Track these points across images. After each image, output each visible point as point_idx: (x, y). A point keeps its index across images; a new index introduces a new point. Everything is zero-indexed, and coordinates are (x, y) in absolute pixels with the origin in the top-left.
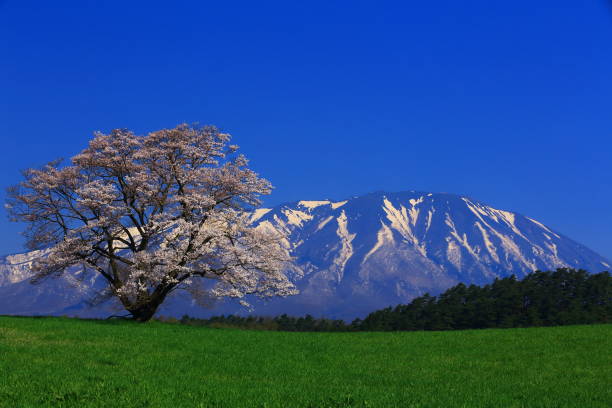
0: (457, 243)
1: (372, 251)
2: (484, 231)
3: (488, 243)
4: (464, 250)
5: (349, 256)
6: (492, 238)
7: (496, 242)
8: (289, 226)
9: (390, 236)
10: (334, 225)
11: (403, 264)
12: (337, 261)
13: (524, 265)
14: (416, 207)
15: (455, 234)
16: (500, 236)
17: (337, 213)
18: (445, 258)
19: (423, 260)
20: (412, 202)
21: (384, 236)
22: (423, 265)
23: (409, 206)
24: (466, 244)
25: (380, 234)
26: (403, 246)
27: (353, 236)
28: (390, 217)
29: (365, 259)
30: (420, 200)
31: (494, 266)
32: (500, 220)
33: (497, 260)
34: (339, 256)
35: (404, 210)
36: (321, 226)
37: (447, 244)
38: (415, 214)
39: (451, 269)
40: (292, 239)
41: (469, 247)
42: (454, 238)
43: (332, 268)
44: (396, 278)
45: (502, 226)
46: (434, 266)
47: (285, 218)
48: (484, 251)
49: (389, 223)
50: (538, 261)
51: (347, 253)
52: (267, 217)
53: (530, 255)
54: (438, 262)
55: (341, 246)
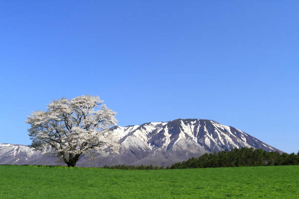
0: (209, 138)
1: (177, 141)
2: (218, 134)
3: (220, 138)
4: (211, 141)
5: (169, 143)
6: (222, 136)
7: (223, 137)
8: (147, 132)
9: (184, 135)
10: (163, 131)
11: (189, 146)
12: (164, 145)
13: (234, 146)
14: (194, 124)
15: (208, 134)
16: (225, 135)
17: (164, 127)
18: (204, 143)
19: (196, 144)
20: (192, 122)
21: (182, 135)
22: (196, 146)
23: (190, 124)
24: (212, 138)
25: (180, 135)
26: (188, 139)
27: (171, 135)
28: (183, 128)
29: (175, 144)
30: (195, 122)
31: (222, 146)
32: (225, 129)
33: (224, 144)
34: (165, 142)
35: (189, 125)
36: (158, 132)
37: (204, 138)
38: (193, 127)
39: (206, 147)
40: (148, 137)
41: (213, 139)
42: (208, 136)
43: (163, 147)
44: (186, 151)
45: (225, 131)
46: (200, 146)
47: (145, 129)
48: (219, 141)
49: (183, 130)
50: (239, 144)
51: (168, 142)
52: (139, 128)
53: (236, 142)
54: (201, 145)
55: (166, 139)
